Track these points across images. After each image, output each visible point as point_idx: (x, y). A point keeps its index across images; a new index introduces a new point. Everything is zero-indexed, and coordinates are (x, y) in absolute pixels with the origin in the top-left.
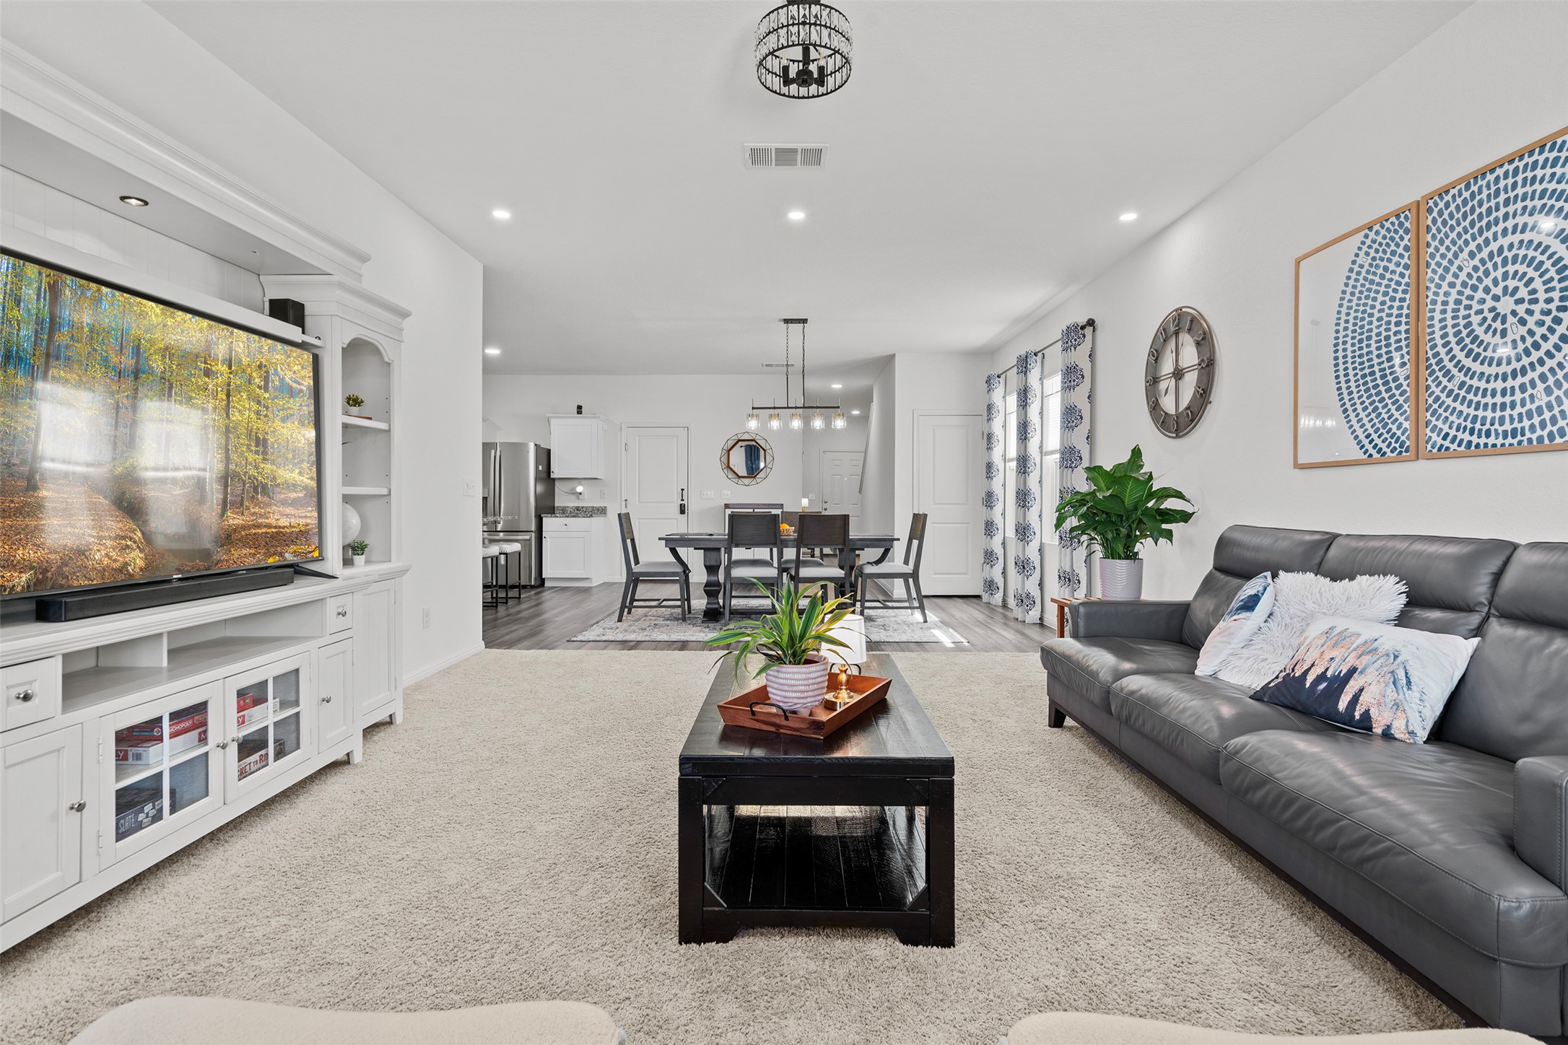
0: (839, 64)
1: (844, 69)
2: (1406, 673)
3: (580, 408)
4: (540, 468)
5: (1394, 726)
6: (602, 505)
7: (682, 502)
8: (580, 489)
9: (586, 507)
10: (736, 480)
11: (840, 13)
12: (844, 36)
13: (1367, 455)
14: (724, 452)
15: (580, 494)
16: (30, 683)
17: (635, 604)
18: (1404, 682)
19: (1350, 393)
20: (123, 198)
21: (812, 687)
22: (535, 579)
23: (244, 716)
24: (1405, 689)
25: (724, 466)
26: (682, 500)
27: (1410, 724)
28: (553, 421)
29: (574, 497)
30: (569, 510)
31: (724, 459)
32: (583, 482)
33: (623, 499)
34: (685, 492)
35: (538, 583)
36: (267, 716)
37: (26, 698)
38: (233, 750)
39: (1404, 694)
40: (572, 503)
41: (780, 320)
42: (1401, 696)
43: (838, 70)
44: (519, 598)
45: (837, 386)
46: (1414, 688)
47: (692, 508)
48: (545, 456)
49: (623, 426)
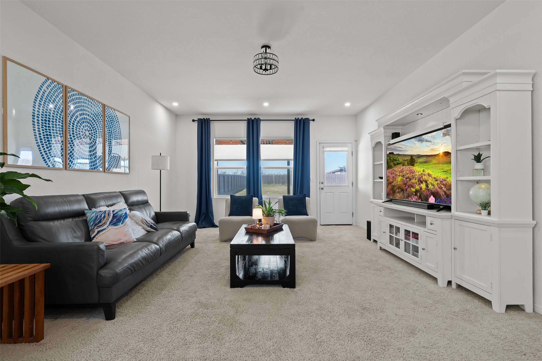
13: (48, 165)
19: (41, 139)
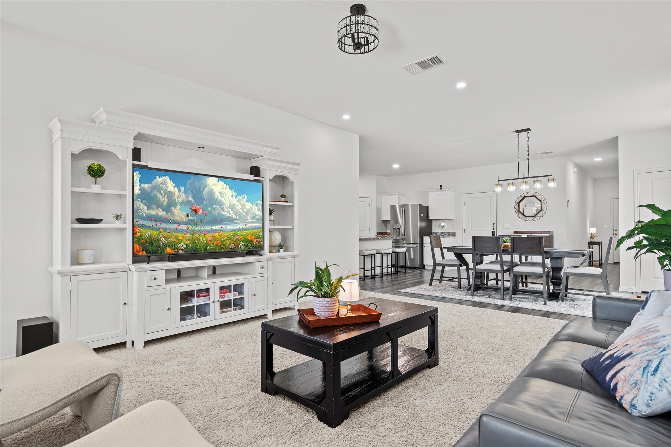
0: (373, 39)
1: (376, 41)
2: (659, 363)
3: (441, 186)
4: (422, 215)
5: (624, 398)
6: (453, 232)
7: (493, 230)
8: (443, 224)
10: (524, 218)
11: (373, 18)
12: (375, 28)
14: (516, 203)
15: (443, 226)
16: (157, 275)
17: (443, 279)
18: (653, 369)
20: (199, 148)
21: (322, 308)
22: (419, 265)
23: (225, 295)
24: (649, 374)
25: (517, 211)
27: (636, 399)
28: (429, 193)
29: (440, 228)
30: (438, 234)
31: (517, 207)
32: (444, 221)
33: (464, 229)
34: (495, 225)
35: (421, 267)
36: (231, 296)
37: (155, 279)
38: (218, 305)
39: (647, 378)
40: (440, 231)
41: (513, 132)
42: (644, 379)
43: (373, 42)
44: (406, 272)
45: (598, 159)
46: (658, 375)
48: (424, 210)
49: (463, 193)
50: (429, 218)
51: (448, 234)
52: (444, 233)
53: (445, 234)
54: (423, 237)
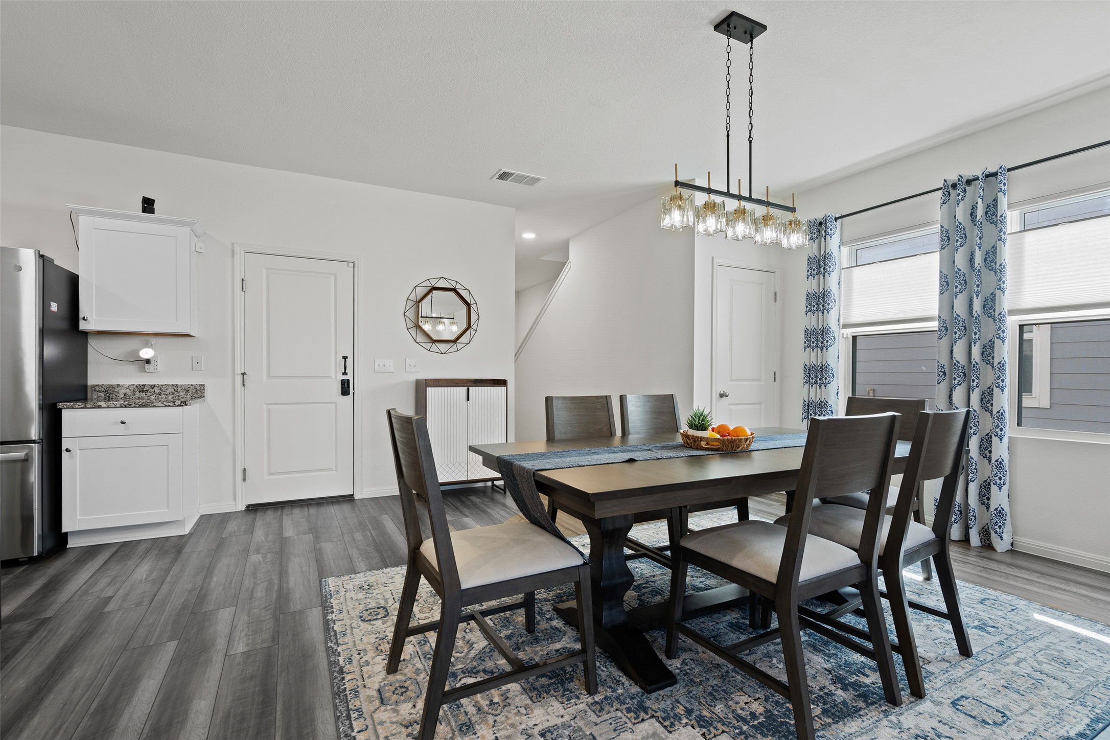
3: (148, 201)
4: (54, 307)
6: (196, 381)
7: (345, 377)
8: (146, 353)
9: (159, 386)
10: (428, 346)
14: (410, 304)
15: (149, 361)
22: (43, 537)
25: (410, 325)
26: (345, 373)
28: (83, 221)
29: (132, 368)
30: (122, 392)
31: (411, 315)
32: (154, 340)
33: (239, 371)
34: (349, 361)
35: (49, 544)
40: (128, 378)
47: (359, 386)
49: (237, 249)
50: (83, 326)
51: (171, 390)
52: (153, 387)
53: (157, 390)
54: (60, 411)
